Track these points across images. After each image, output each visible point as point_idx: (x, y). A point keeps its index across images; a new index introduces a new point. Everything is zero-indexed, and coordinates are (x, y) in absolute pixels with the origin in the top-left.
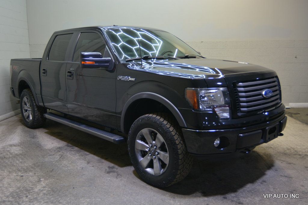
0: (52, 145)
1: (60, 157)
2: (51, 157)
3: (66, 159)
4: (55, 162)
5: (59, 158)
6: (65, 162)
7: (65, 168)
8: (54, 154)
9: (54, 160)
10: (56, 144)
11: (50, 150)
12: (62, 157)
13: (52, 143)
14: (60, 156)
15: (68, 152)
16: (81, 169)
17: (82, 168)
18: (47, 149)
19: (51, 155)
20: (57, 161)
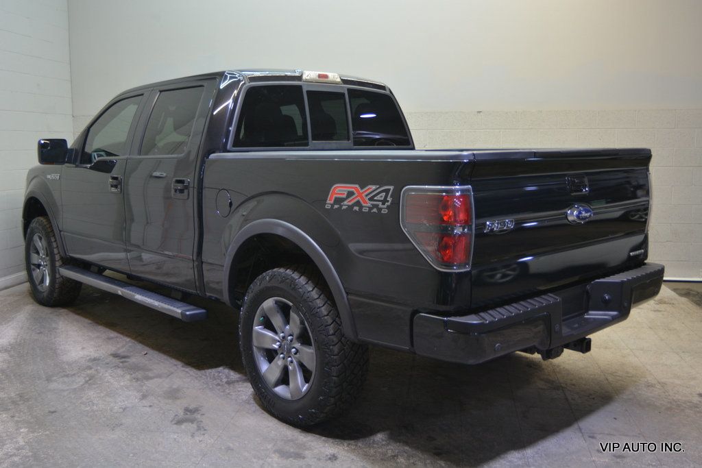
0: (80, 353)
1: (86, 382)
2: (66, 379)
3: (97, 387)
4: (70, 393)
5: (81, 383)
6: (91, 393)
7: (86, 407)
8: (74, 375)
9: (68, 388)
10: (91, 350)
11: (69, 364)
12: (90, 382)
13: (83, 348)
14: (87, 379)
15: (110, 371)
16: (121, 410)
17: (124, 409)
18: (64, 360)
19: (67, 376)
20: (75, 389)
